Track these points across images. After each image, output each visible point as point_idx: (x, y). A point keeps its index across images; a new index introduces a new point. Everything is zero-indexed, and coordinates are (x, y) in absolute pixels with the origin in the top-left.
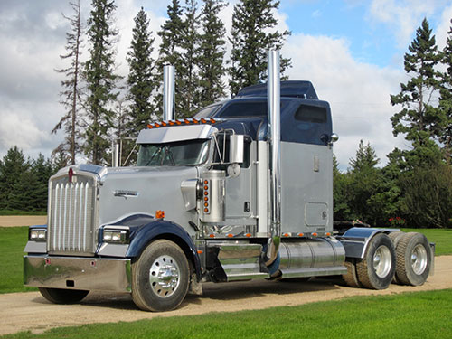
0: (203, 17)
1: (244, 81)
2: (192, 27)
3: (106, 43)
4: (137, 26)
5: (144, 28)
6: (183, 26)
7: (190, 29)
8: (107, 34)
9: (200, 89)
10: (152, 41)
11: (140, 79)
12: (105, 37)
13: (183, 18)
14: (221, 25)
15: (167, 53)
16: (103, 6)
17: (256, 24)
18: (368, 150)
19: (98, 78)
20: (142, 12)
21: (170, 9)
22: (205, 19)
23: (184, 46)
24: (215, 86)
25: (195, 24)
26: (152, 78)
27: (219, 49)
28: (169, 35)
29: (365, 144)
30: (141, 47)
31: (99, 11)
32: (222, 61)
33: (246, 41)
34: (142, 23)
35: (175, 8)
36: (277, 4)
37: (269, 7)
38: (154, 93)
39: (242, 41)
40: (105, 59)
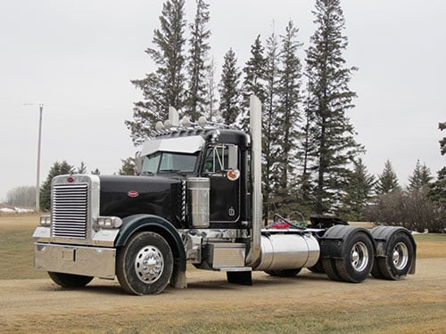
0: (282, 55)
1: (317, 108)
2: (272, 63)
3: (201, 75)
4: (227, 63)
5: (232, 65)
6: (265, 62)
7: (271, 65)
8: (202, 68)
9: (280, 115)
10: (239, 75)
11: (228, 105)
12: (201, 72)
13: (265, 55)
14: (298, 62)
15: (251, 84)
16: (199, 45)
17: (327, 62)
18: (425, 168)
19: (195, 105)
20: (231, 51)
21: (254, 48)
22: (283, 56)
23: (266, 78)
24: (292, 112)
25: (275, 61)
26: (237, 105)
27: (296, 81)
28: (252, 69)
29: (422, 164)
30: (229, 79)
31: (196, 50)
32: (298, 92)
33: (319, 75)
34: (231, 60)
35: (258, 47)
36: (346, 44)
37: (339, 47)
38: (240, 117)
39: (316, 75)
40: (200, 89)
